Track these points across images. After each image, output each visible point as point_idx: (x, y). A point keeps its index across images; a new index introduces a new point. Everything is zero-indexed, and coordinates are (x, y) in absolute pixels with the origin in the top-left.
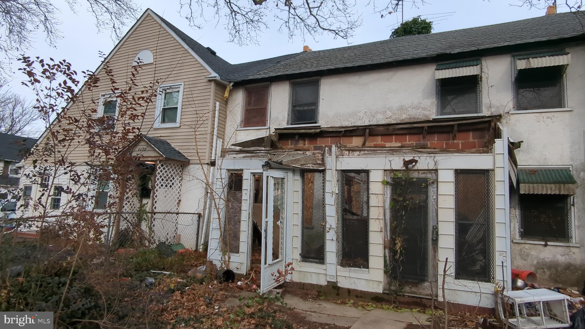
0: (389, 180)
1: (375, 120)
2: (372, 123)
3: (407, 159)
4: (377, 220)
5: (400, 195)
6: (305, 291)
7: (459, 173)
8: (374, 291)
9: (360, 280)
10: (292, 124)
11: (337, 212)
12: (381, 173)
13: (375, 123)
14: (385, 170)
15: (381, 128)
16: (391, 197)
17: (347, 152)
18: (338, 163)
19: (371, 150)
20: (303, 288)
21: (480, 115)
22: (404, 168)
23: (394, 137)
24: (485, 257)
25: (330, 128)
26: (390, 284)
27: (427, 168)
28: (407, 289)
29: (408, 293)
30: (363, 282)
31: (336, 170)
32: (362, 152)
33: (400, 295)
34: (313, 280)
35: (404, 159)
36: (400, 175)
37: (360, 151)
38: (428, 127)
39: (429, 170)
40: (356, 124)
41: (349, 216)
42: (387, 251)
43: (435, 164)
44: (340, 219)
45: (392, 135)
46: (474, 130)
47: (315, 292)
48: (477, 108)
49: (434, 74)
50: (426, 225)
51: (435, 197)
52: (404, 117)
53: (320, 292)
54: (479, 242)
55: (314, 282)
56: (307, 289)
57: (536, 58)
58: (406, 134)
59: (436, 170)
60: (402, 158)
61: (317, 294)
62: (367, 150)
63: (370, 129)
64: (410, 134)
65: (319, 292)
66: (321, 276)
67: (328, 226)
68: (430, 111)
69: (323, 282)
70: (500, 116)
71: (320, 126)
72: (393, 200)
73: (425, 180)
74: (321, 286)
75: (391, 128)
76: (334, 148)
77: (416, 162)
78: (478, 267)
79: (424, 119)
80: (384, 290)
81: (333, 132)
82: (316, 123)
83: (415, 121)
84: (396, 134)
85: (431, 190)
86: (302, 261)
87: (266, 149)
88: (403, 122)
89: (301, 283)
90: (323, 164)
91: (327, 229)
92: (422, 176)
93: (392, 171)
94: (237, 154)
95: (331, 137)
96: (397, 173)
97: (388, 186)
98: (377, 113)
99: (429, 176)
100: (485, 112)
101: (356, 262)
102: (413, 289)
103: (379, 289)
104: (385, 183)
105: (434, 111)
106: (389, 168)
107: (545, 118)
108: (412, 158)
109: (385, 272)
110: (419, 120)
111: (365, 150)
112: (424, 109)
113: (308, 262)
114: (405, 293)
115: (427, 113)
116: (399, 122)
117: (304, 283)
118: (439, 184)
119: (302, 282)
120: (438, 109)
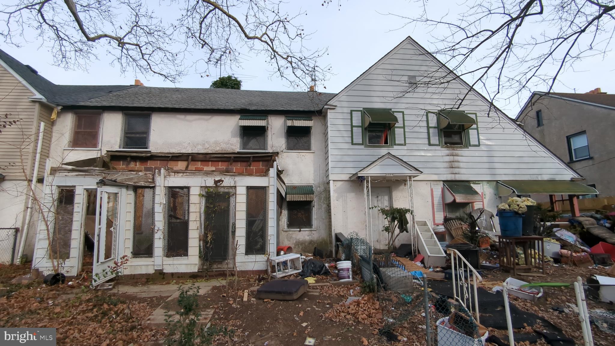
0: (204, 193)
1: (196, 149)
2: (194, 152)
3: (217, 179)
4: (195, 222)
5: (211, 203)
6: (135, 281)
7: (249, 188)
8: (191, 271)
9: (181, 265)
10: (124, 148)
11: (164, 217)
12: (198, 189)
13: (196, 152)
14: (201, 187)
15: (201, 156)
16: (205, 205)
17: (173, 174)
18: (166, 181)
19: (191, 173)
20: (134, 279)
21: (266, 151)
22: (215, 186)
23: (210, 163)
24: (263, 240)
25: (159, 153)
26: (203, 265)
27: (229, 185)
28: (215, 266)
29: (216, 269)
30: (183, 266)
31: (164, 187)
32: (185, 174)
33: (210, 271)
34: (143, 271)
35: (214, 180)
36: (211, 190)
37: (183, 173)
38: (234, 157)
39: (231, 187)
40: (181, 152)
41: (174, 220)
42: (201, 242)
43: (235, 183)
44: (167, 222)
45: (209, 161)
46: (263, 161)
47: (144, 280)
48: (264, 147)
49: (238, 122)
50: (228, 223)
51: (234, 204)
52: (217, 149)
53: (149, 279)
54: (259, 231)
55: (144, 272)
56: (137, 279)
57: (297, 120)
58: (219, 161)
59: (235, 187)
60: (213, 179)
61: (146, 280)
62: (189, 173)
63: (192, 156)
64: (222, 161)
65: (147, 279)
66: (149, 267)
67: (156, 228)
68: (236, 146)
69: (151, 271)
70: (278, 153)
71: (150, 151)
72: (207, 207)
73: (228, 193)
74: (150, 274)
75: (208, 156)
76: (163, 170)
77: (222, 181)
78: (258, 246)
79: (231, 151)
80: (199, 269)
81: (161, 156)
82: (147, 148)
83: (226, 152)
84: (212, 161)
85: (232, 200)
86: (133, 258)
87: (100, 169)
88: (217, 152)
89: (131, 274)
90: (153, 181)
91: (156, 231)
92: (226, 190)
93: (206, 187)
94: (69, 172)
95: (160, 160)
96: (210, 189)
97: (203, 198)
98: (198, 144)
99: (231, 190)
100: (270, 150)
101: (178, 253)
102: (219, 266)
103: (195, 269)
104: (201, 195)
105: (239, 147)
106: (204, 185)
107: (302, 156)
108: (220, 179)
109: (200, 257)
110: (228, 152)
111: (187, 173)
112: (232, 145)
113: (138, 257)
114: (213, 269)
115: (234, 147)
116: (214, 152)
117: (134, 275)
118: (237, 195)
119: (133, 273)
120: (241, 145)
